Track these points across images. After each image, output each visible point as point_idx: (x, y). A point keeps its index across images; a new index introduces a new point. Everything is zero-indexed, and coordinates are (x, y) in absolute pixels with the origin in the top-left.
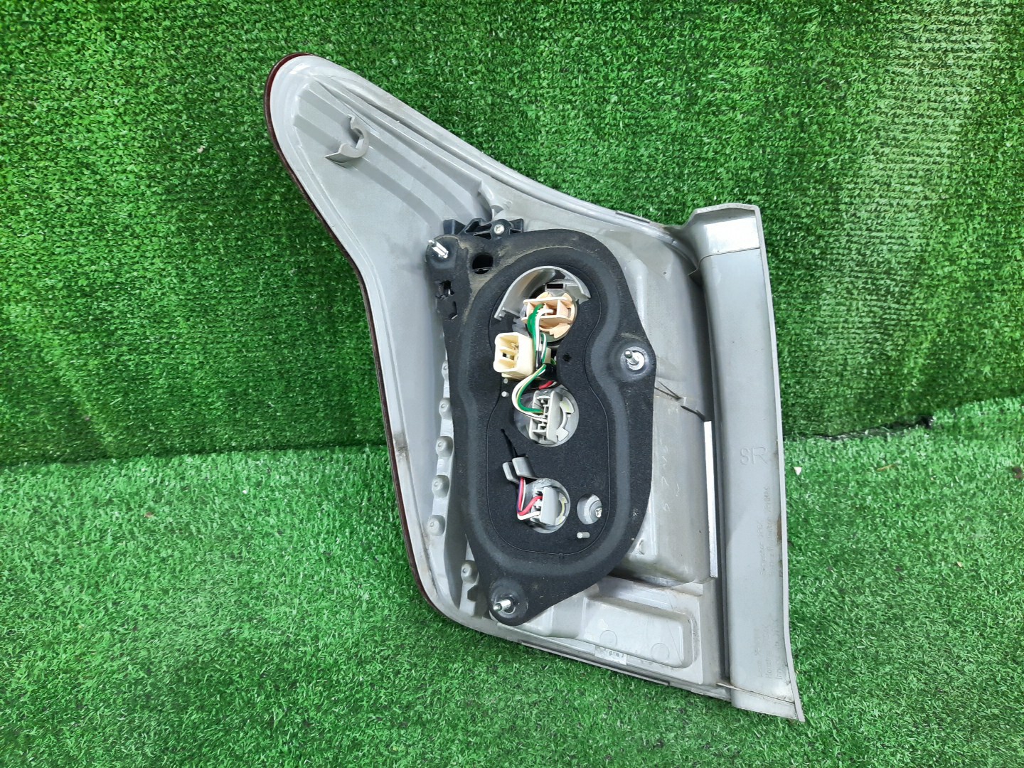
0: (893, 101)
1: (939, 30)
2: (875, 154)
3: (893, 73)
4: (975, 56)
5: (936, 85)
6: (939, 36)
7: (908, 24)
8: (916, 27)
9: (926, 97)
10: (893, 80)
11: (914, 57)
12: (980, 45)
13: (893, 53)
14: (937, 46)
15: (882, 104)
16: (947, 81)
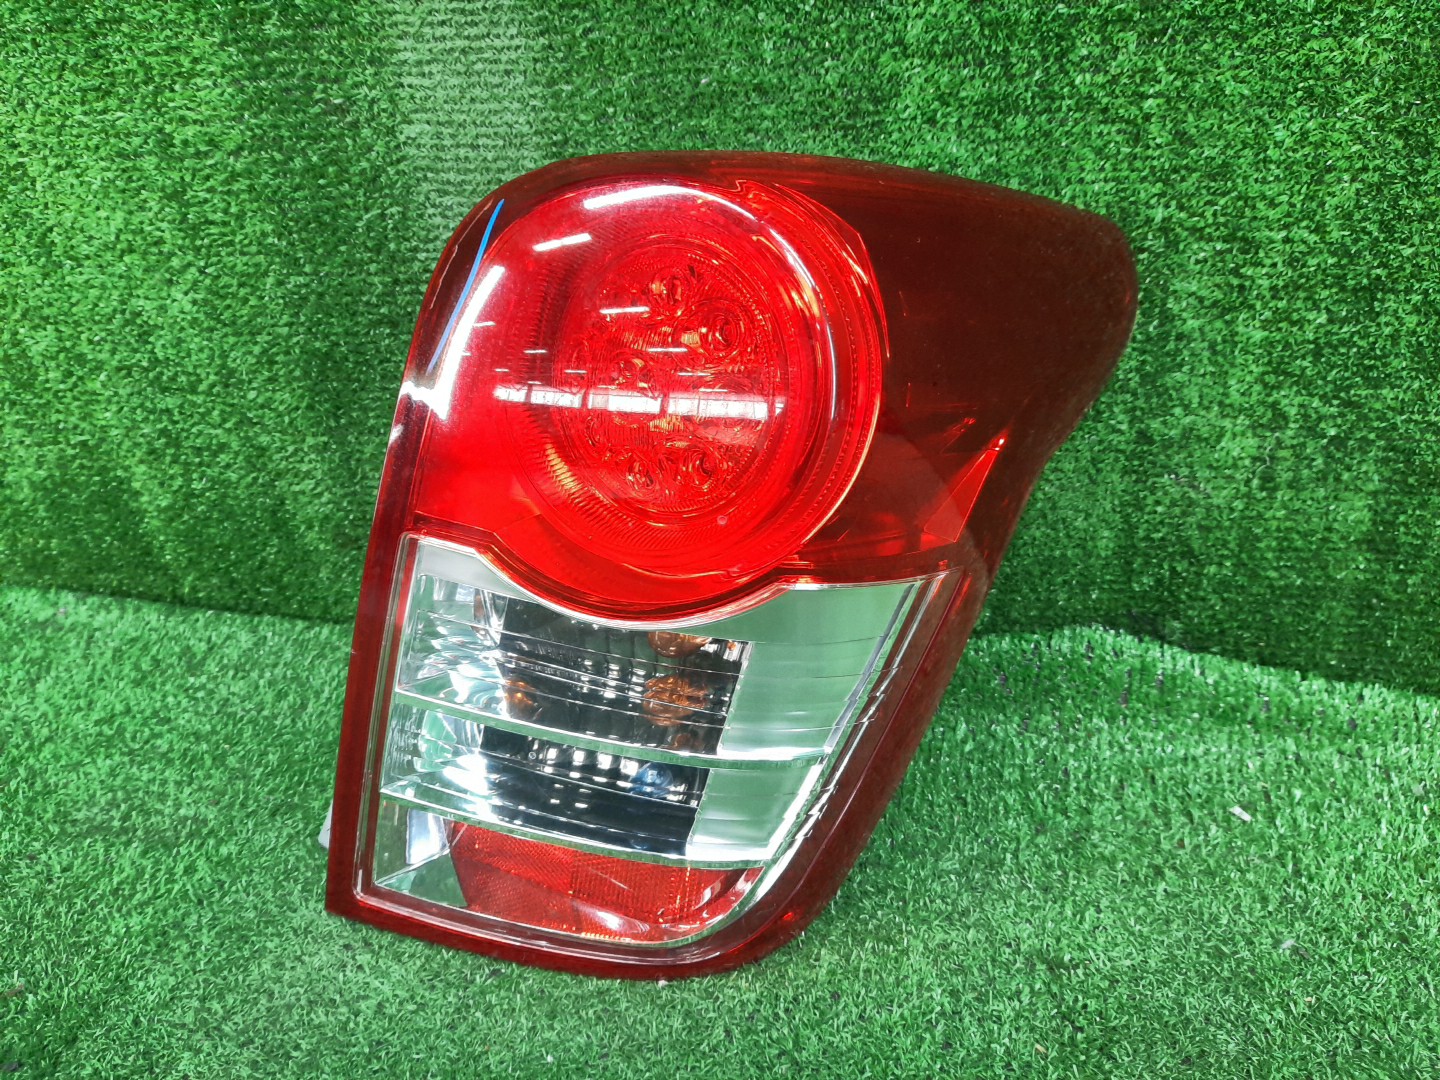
0: (427, 127)
1: (443, 23)
2: (434, 206)
3: (410, 86)
4: (504, 58)
5: (473, 100)
6: (446, 30)
7: (399, 18)
8: (411, 19)
9: (468, 120)
10: (412, 97)
11: (429, 63)
12: (507, 42)
13: (395, 58)
14: (449, 44)
15: (410, 131)
16: (485, 95)
